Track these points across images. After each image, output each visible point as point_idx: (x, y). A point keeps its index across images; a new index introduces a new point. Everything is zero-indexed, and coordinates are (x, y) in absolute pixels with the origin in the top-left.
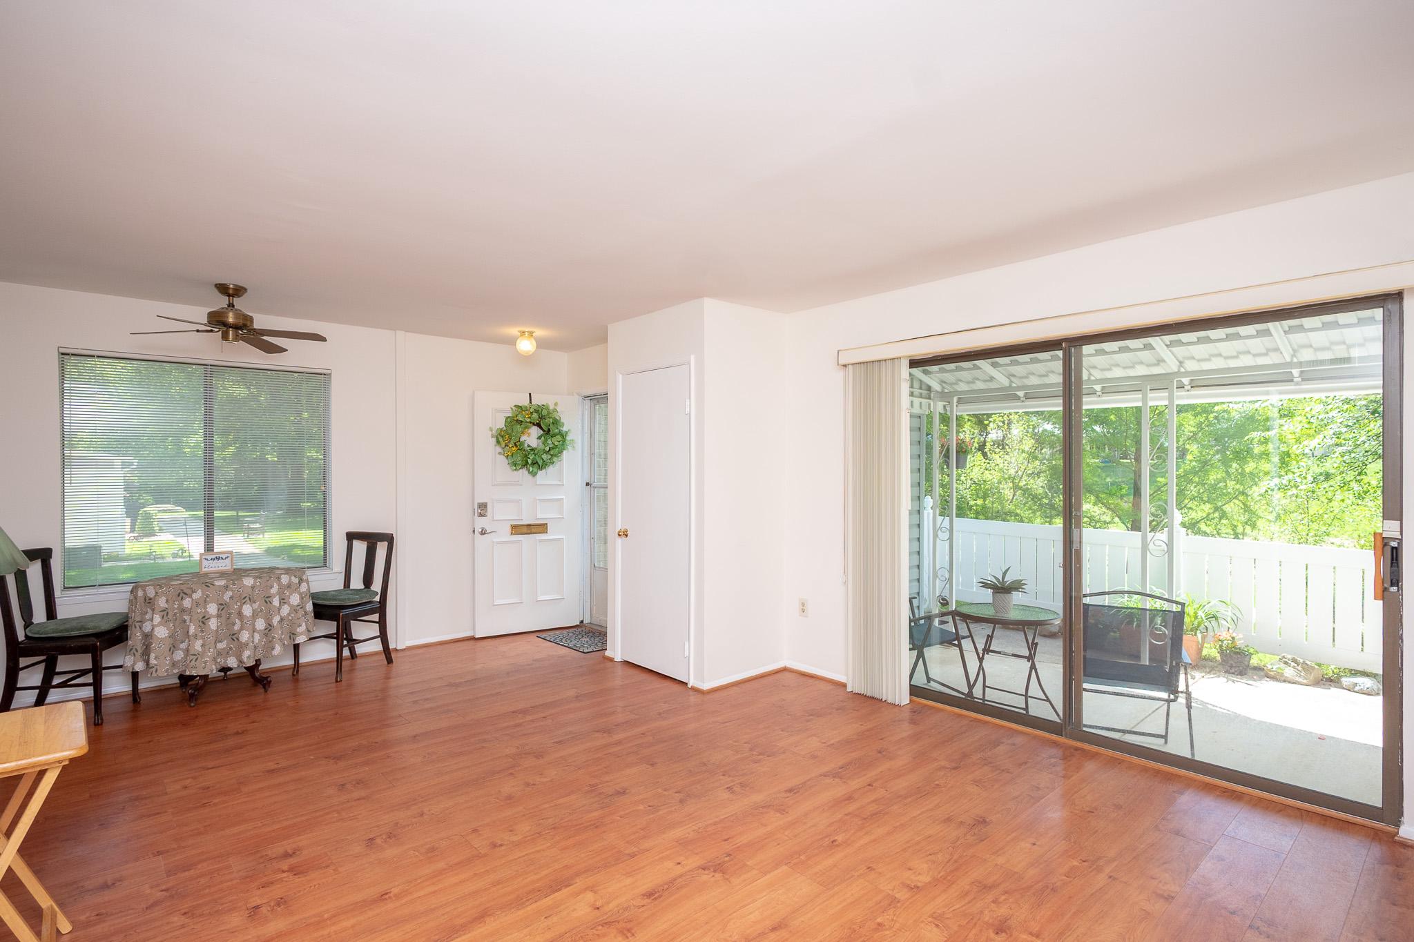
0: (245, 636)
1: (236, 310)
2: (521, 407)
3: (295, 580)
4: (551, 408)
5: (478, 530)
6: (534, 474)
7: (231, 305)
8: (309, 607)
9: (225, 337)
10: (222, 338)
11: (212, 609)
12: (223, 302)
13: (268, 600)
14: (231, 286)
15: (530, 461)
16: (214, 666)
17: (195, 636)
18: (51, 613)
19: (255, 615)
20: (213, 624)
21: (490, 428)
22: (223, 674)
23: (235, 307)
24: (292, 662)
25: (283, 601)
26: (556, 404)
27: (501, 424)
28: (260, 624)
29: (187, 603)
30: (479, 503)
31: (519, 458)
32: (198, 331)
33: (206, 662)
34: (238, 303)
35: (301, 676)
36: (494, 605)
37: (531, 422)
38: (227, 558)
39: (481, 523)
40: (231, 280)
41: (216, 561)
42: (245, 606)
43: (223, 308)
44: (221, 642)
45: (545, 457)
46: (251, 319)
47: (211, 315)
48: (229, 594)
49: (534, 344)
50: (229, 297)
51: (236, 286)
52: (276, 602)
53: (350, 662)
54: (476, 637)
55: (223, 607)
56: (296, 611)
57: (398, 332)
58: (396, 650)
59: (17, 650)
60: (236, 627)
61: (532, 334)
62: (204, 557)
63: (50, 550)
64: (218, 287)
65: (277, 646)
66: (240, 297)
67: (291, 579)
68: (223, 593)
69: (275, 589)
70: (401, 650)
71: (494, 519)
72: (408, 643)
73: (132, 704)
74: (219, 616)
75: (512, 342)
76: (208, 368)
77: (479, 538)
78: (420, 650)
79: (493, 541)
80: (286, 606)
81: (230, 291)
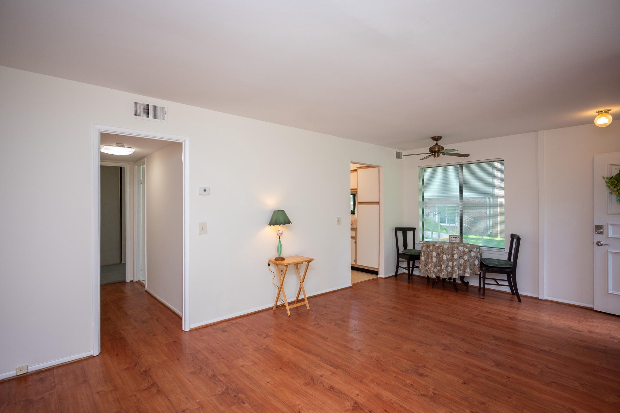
1: (439, 145)
3: (467, 250)
5: (595, 242)
7: (437, 144)
9: (435, 156)
12: (433, 143)
14: (437, 137)
16: (436, 275)
17: (430, 262)
18: (414, 248)
19: (448, 260)
22: (443, 280)
25: (461, 257)
27: (614, 174)
28: (450, 264)
29: (429, 250)
30: (596, 225)
34: (439, 143)
36: (609, 293)
39: (598, 238)
40: (436, 135)
41: (454, 238)
43: (434, 146)
46: (444, 148)
47: (430, 149)
48: (439, 250)
49: (611, 117)
50: (436, 141)
51: (438, 137)
52: (456, 257)
53: (511, 296)
54: (594, 309)
55: (438, 255)
56: (466, 263)
57: (538, 131)
58: (537, 299)
59: (399, 255)
60: (442, 263)
61: (607, 112)
62: (451, 236)
63: (415, 228)
64: (432, 138)
65: (454, 274)
66: (440, 141)
67: (464, 248)
68: (438, 249)
69: (455, 251)
70: (542, 300)
71: (609, 236)
72: (546, 297)
73: (427, 282)
74: (436, 257)
75: (591, 121)
76: (461, 166)
77: (596, 248)
78: (550, 304)
79: (608, 251)
80: (462, 260)
81: (436, 139)
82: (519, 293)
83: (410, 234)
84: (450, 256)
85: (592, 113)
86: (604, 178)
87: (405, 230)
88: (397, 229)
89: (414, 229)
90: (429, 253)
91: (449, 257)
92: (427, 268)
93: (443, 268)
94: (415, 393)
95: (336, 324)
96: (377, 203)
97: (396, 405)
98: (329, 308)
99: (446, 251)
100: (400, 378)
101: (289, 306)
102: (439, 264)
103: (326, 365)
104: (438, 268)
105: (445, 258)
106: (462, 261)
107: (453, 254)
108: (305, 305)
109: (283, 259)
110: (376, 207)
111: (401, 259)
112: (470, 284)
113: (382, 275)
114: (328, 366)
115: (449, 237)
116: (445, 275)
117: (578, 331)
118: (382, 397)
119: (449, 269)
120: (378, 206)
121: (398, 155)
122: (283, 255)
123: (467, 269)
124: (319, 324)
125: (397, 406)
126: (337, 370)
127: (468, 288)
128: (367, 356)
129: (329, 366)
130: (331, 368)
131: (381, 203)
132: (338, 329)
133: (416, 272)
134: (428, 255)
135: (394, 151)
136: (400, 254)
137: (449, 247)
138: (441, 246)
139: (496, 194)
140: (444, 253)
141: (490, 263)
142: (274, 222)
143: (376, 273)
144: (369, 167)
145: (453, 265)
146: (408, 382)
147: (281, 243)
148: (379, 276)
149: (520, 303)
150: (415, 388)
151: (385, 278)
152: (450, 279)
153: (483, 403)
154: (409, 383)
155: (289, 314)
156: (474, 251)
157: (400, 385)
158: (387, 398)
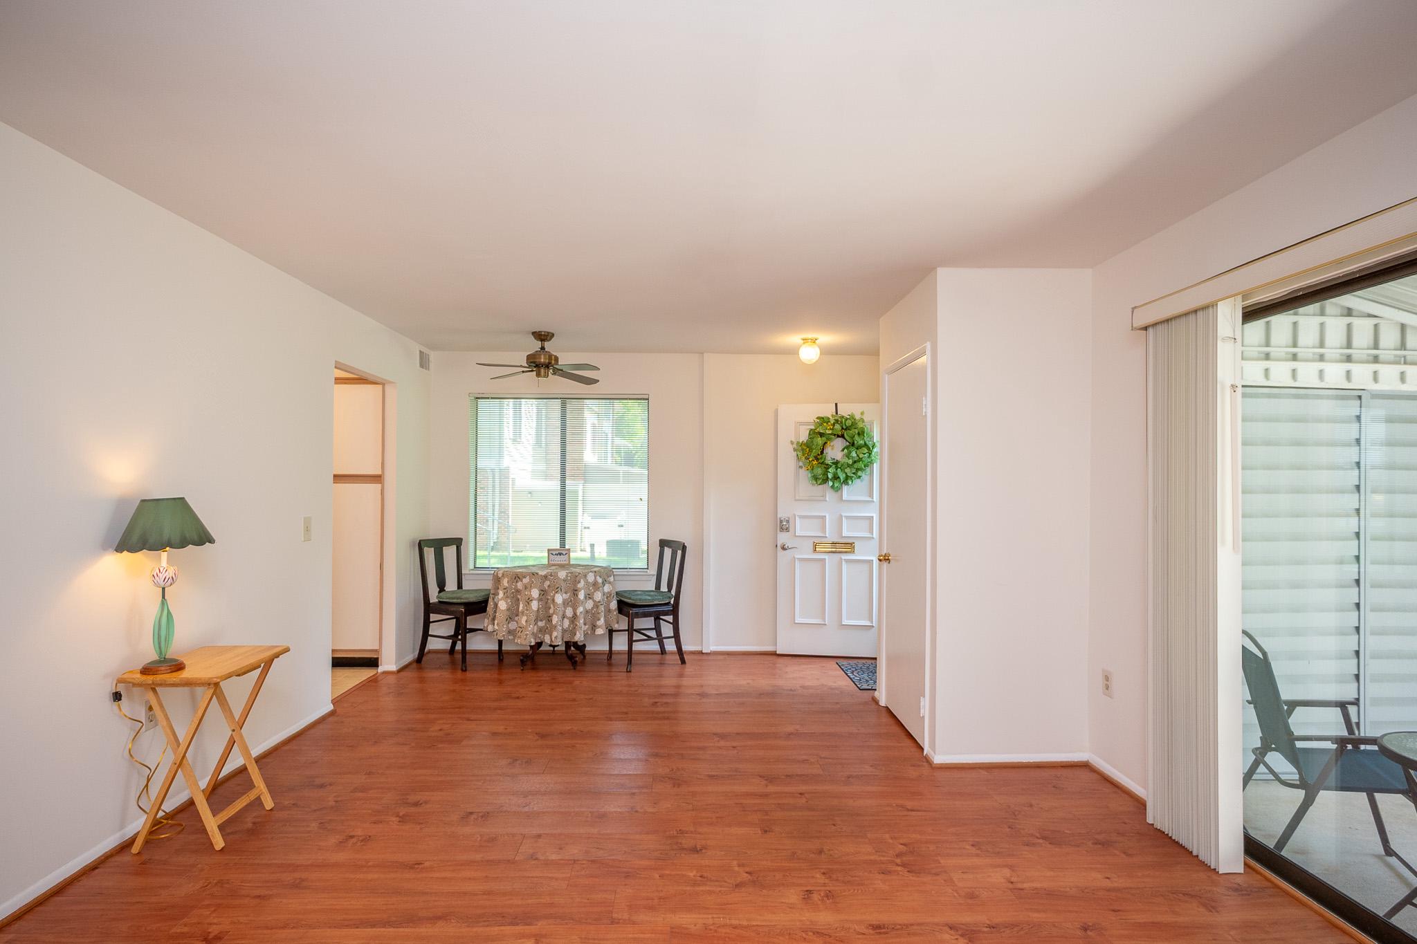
0: (555, 619)
1: (546, 352)
2: (823, 418)
3: (600, 580)
4: (857, 417)
5: (780, 545)
6: (838, 490)
7: (543, 348)
8: (614, 605)
9: (538, 375)
10: (537, 375)
11: (535, 593)
12: (537, 345)
13: (575, 592)
14: (543, 333)
15: (830, 476)
16: (532, 640)
17: (523, 612)
18: (460, 586)
19: (565, 603)
20: (535, 605)
21: (791, 441)
22: (552, 649)
23: (546, 350)
24: (607, 648)
25: (589, 596)
26: (862, 413)
27: (804, 437)
28: (569, 612)
29: (520, 585)
30: (781, 518)
31: (819, 471)
32: (523, 372)
33: (527, 635)
34: (546, 344)
35: (613, 661)
36: (795, 623)
37: (835, 435)
38: (566, 554)
39: (783, 538)
40: (544, 329)
41: (559, 556)
42: (557, 595)
43: (538, 351)
44: (541, 621)
45: (848, 470)
46: (557, 359)
47: (529, 357)
48: (547, 583)
49: (818, 351)
50: (541, 341)
51: (548, 333)
52: (581, 595)
53: (659, 657)
54: (778, 653)
55: (543, 592)
56: (597, 607)
57: (705, 354)
58: (701, 653)
59: (429, 608)
60: (551, 611)
61: (814, 341)
62: (551, 552)
63: (461, 539)
64: (534, 333)
65: (578, 633)
66: (550, 342)
67: (595, 578)
68: (544, 582)
69: (581, 584)
70: (706, 653)
71: (797, 534)
72: (713, 648)
73: (498, 660)
74: (540, 600)
75: (793, 352)
76: (564, 401)
77: (780, 553)
78: (721, 657)
79: (794, 557)
80: (591, 601)
81: (542, 337)
82: (683, 650)
83: (449, 553)
84: (569, 594)
85: (793, 339)
86: (792, 443)
87: (439, 545)
88: (421, 545)
89: (458, 542)
90: (518, 591)
91: (566, 596)
92: (513, 626)
93: (554, 622)
94: (722, 889)
95: (403, 819)
96: (377, 479)
97: (724, 931)
98: (331, 785)
99: (563, 585)
100: (670, 875)
101: (217, 818)
102: (545, 615)
103: (496, 928)
104: (541, 624)
105: (559, 599)
106: (589, 605)
107: (576, 590)
108: (258, 802)
109: (179, 667)
110: (376, 487)
111: (433, 617)
112: (588, 648)
113: (389, 664)
114: (502, 928)
115: (546, 555)
116: (560, 636)
117: (791, 690)
118: (687, 929)
119: (566, 623)
120: (380, 485)
121: (424, 362)
122: (175, 649)
123: (599, 620)
124: (352, 837)
125: (728, 931)
126: (536, 925)
127: (584, 657)
128: (562, 862)
129: (508, 928)
130: (517, 928)
131: (389, 478)
132: (421, 829)
133: (476, 643)
134: (515, 597)
135: (416, 348)
136: (434, 604)
137: (570, 575)
138: (551, 575)
139: (506, 462)
140: (557, 590)
141: (640, 599)
142: (135, 538)
143: (371, 662)
144: (362, 380)
145: (575, 614)
146: (691, 874)
147: (169, 613)
148: (381, 669)
149: (684, 665)
150: (713, 881)
151: (399, 671)
152: (568, 644)
153: (821, 852)
154: (694, 876)
155: (219, 843)
156: (610, 583)
157: (688, 888)
158: (695, 926)
